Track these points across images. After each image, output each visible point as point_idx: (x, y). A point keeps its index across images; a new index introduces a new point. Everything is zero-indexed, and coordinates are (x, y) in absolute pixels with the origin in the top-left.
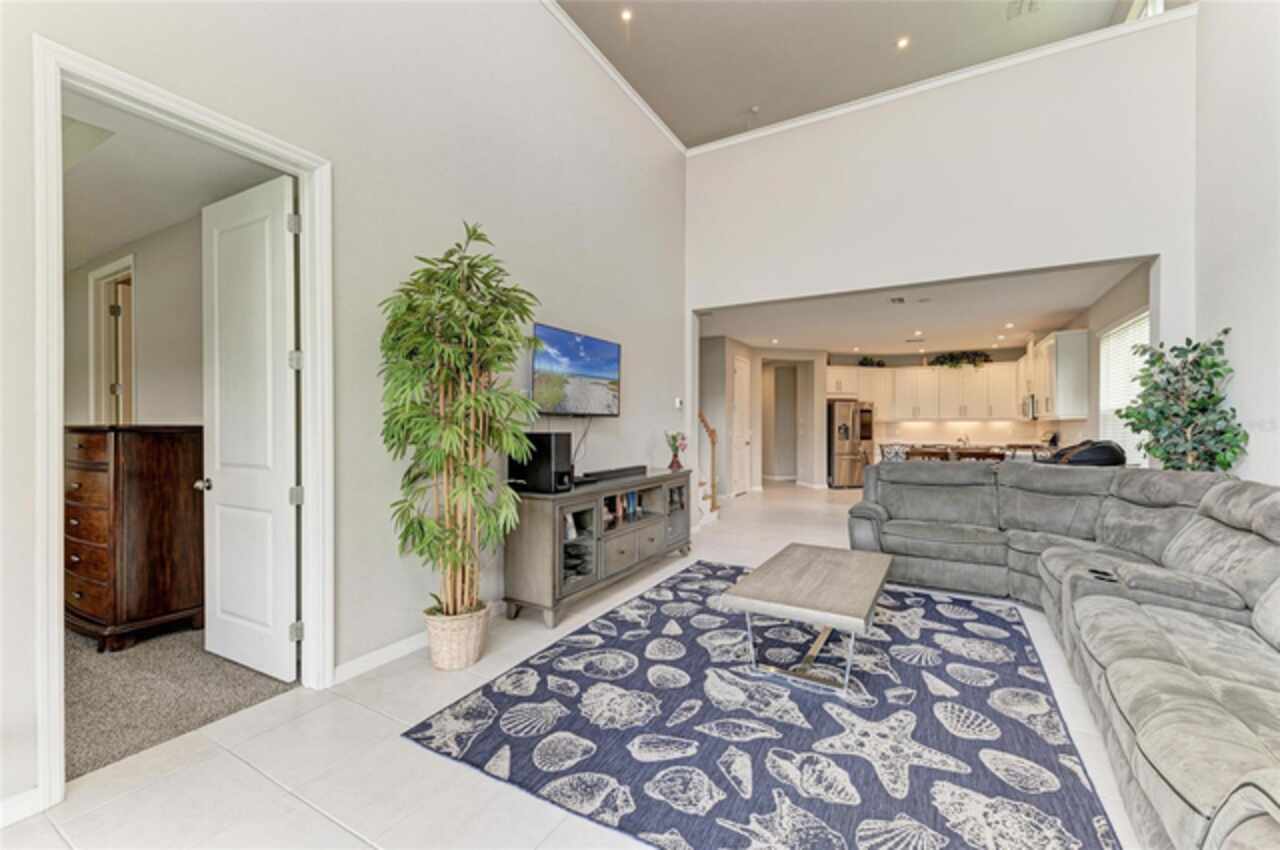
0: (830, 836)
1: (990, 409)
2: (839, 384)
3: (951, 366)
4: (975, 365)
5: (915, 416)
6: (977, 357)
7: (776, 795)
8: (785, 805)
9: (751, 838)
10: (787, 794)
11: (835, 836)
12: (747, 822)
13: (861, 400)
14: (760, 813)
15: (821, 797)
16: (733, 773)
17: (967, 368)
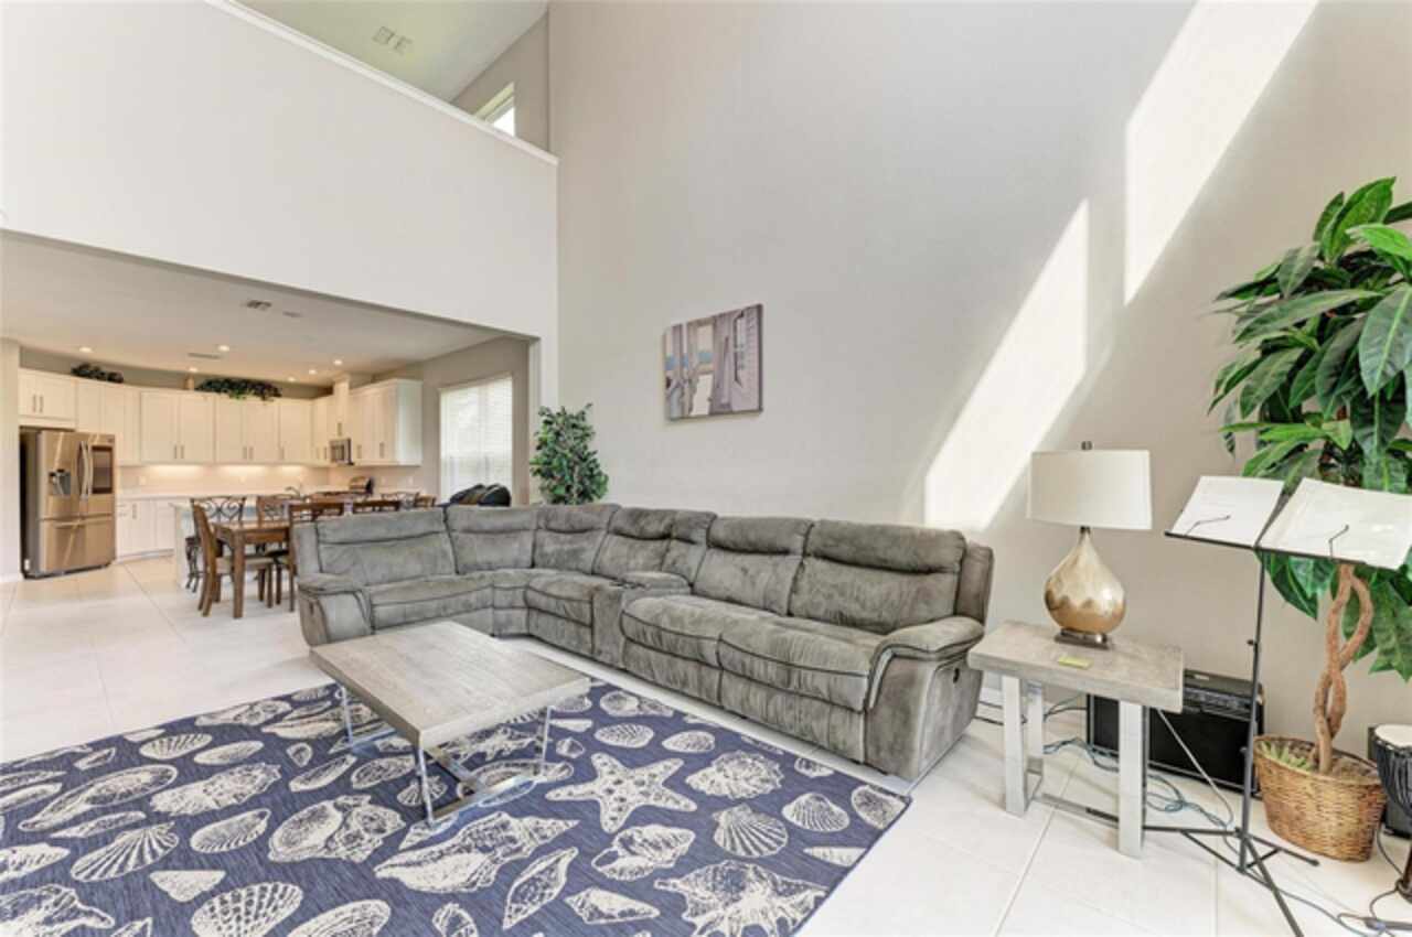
0: (727, 868)
1: (282, 452)
2: (37, 402)
3: (231, 396)
4: (264, 399)
5: (178, 455)
6: (265, 389)
7: (662, 887)
8: (677, 885)
9: (714, 930)
10: (666, 878)
11: (727, 865)
12: (693, 926)
13: (82, 429)
14: (685, 910)
15: (678, 854)
16: (615, 913)
17: (252, 401)
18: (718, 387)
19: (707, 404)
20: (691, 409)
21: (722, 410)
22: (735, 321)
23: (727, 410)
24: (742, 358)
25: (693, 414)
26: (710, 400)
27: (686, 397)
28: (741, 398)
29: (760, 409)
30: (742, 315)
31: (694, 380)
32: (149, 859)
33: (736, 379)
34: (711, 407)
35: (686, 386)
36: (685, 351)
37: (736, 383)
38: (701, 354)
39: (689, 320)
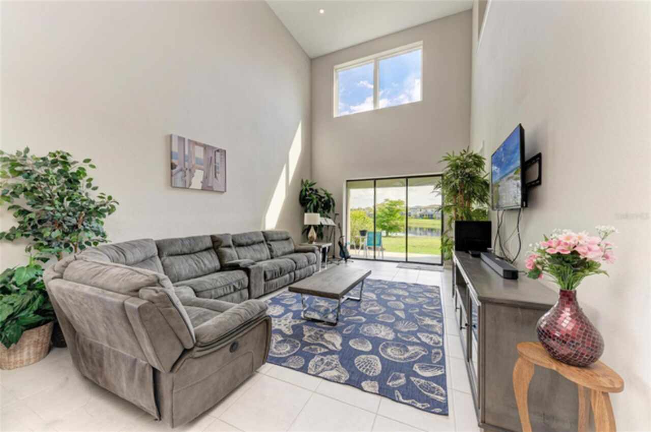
18: (207, 177)
19: (201, 185)
20: (190, 185)
21: (207, 189)
22: (215, 152)
23: (211, 189)
24: (218, 168)
25: (191, 187)
26: (202, 182)
27: (187, 178)
28: (217, 184)
29: (225, 191)
30: (218, 151)
31: (193, 171)
32: (403, 322)
33: (216, 177)
34: (202, 187)
35: (187, 172)
36: (187, 153)
37: (215, 179)
38: (197, 159)
39: (190, 138)
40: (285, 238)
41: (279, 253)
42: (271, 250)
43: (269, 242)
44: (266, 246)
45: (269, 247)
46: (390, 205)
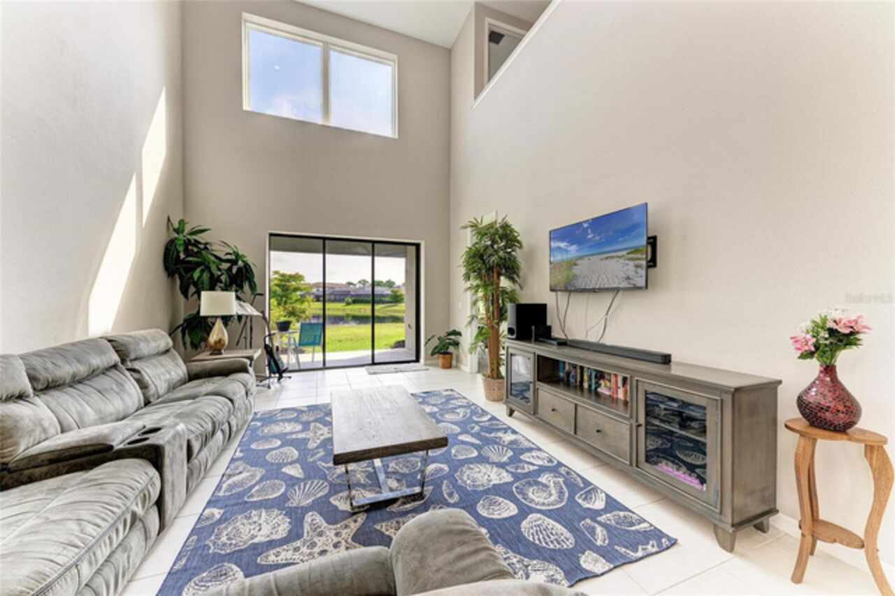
40: (163, 350)
41: (162, 387)
42: (143, 385)
43: (129, 365)
44: (127, 373)
45: (136, 375)
46: (281, 280)
